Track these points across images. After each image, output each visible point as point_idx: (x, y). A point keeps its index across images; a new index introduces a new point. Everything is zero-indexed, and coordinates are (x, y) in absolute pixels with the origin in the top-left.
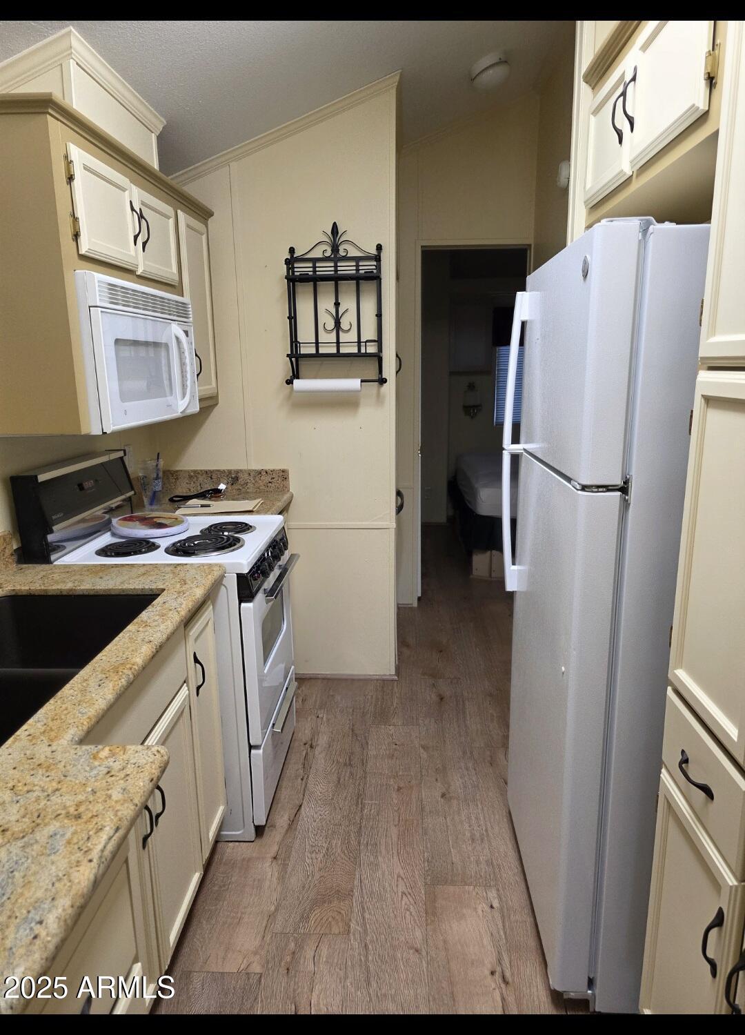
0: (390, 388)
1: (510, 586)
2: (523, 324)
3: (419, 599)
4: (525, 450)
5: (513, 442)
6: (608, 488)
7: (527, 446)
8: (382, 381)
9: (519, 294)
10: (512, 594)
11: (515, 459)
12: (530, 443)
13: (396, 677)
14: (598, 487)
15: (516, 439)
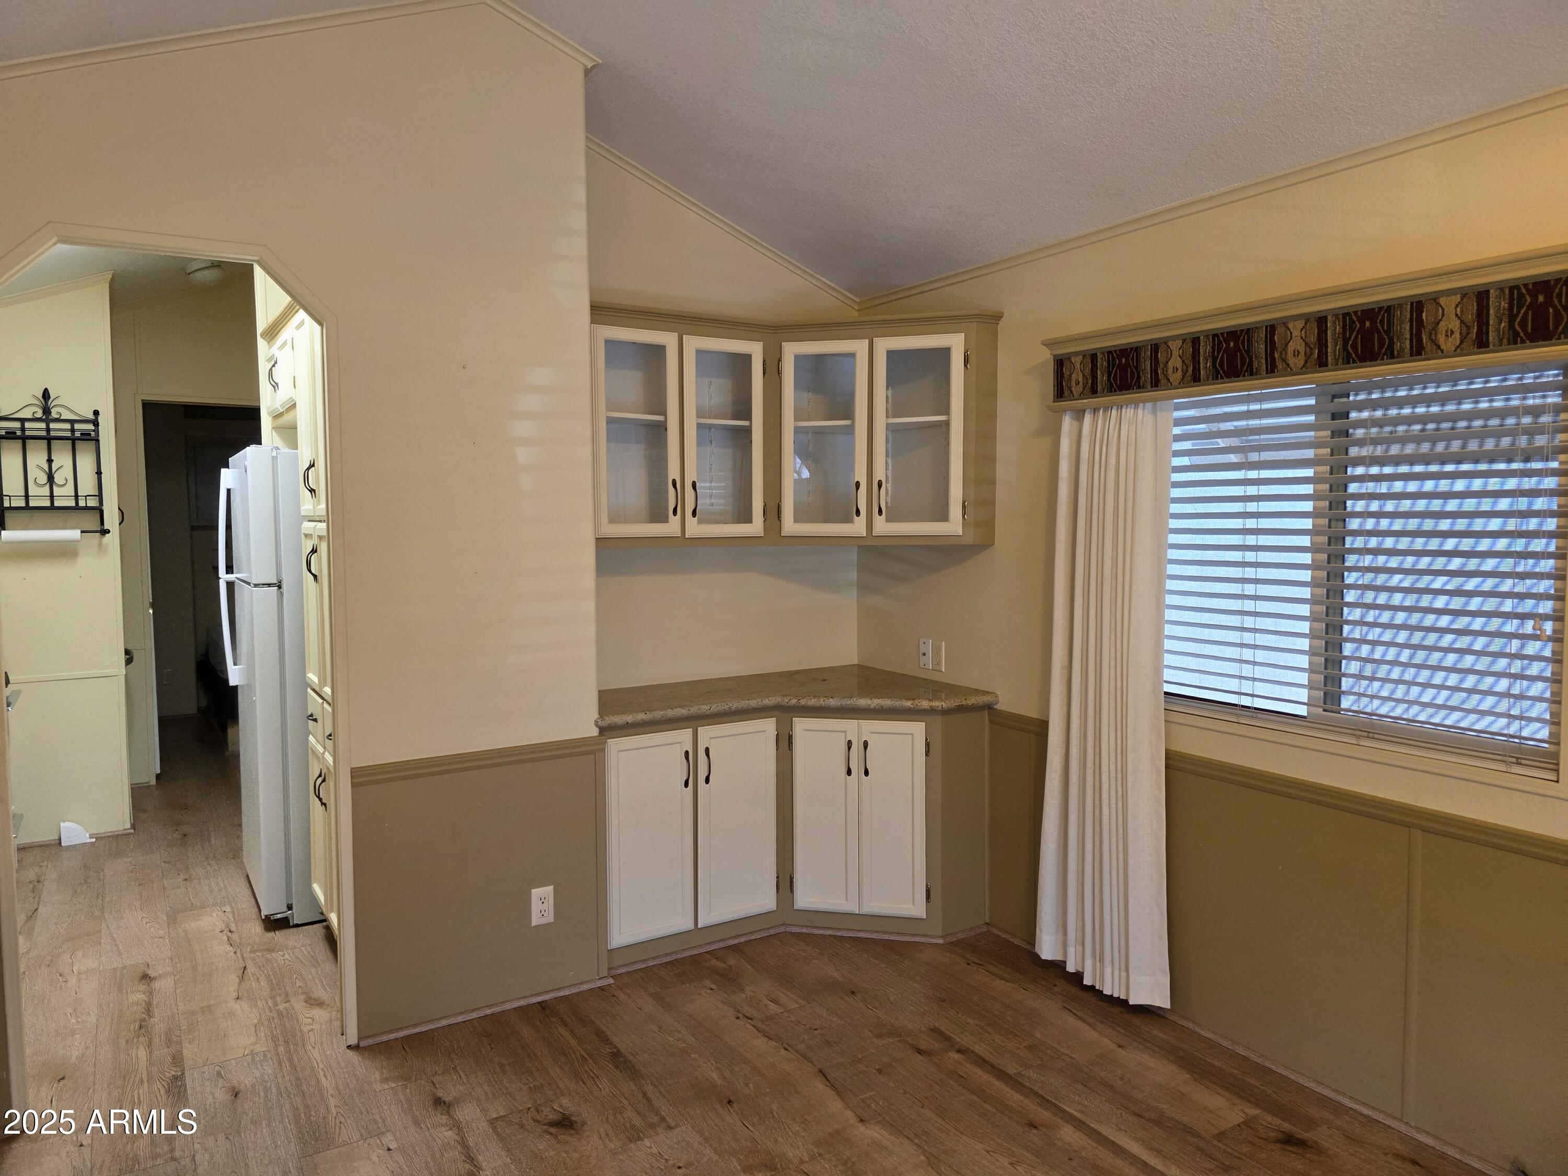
0: (113, 540)
1: (233, 682)
2: (229, 491)
3: (158, 777)
4: (237, 578)
5: (227, 573)
6: (269, 585)
7: (238, 576)
8: (105, 532)
9: (223, 471)
10: (235, 688)
11: (230, 585)
12: (241, 573)
13: (133, 831)
14: (263, 585)
15: (229, 569)
